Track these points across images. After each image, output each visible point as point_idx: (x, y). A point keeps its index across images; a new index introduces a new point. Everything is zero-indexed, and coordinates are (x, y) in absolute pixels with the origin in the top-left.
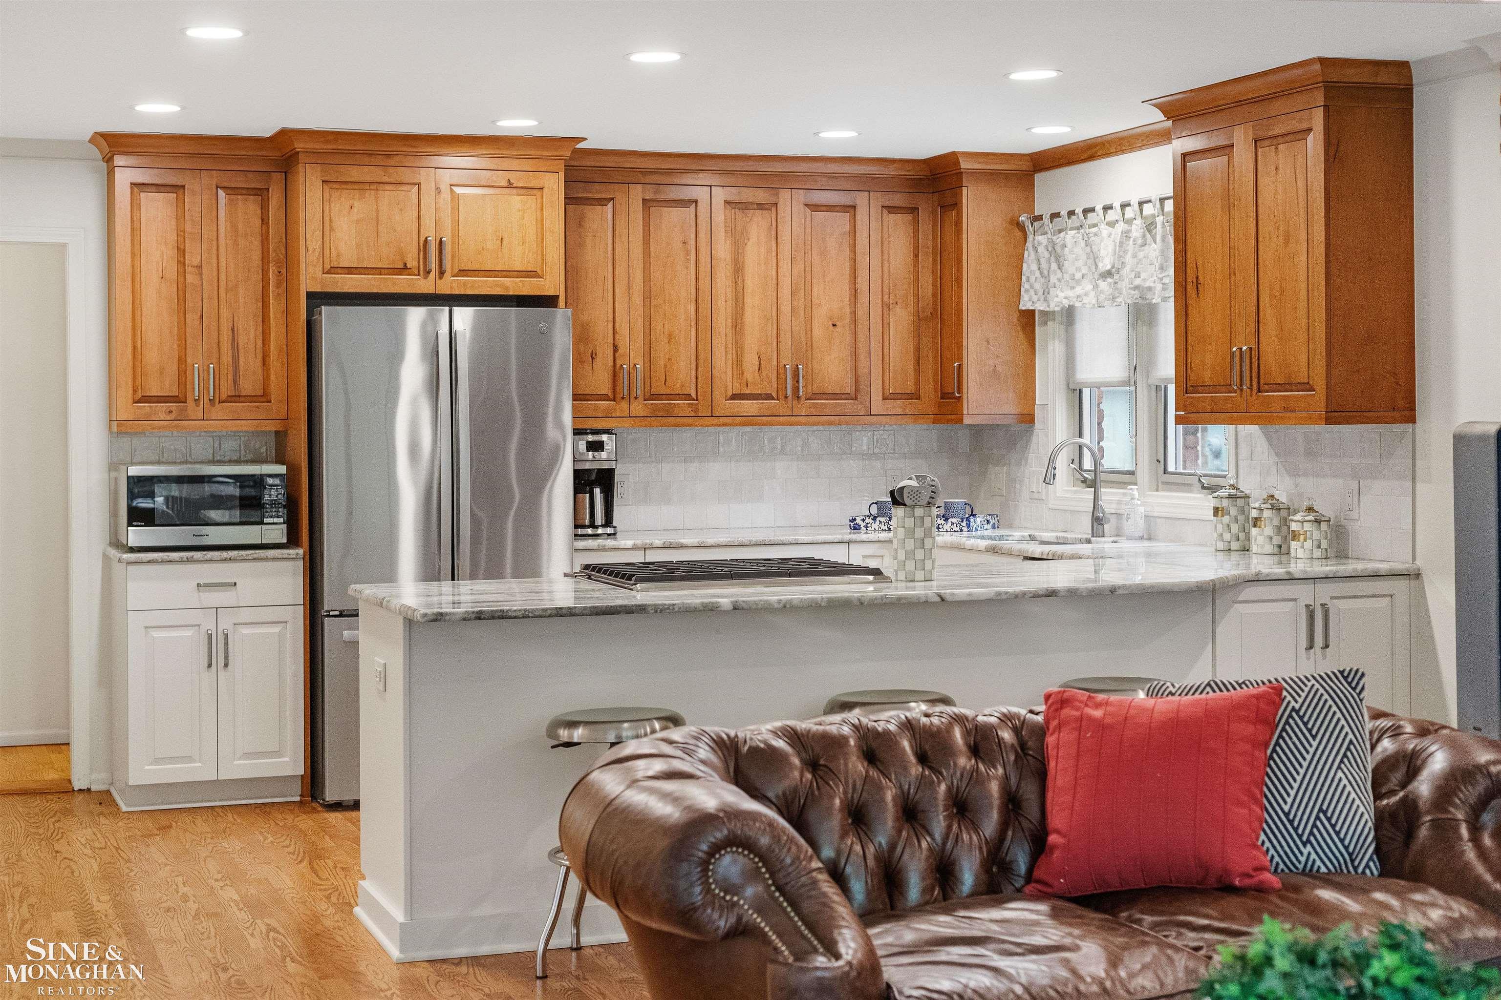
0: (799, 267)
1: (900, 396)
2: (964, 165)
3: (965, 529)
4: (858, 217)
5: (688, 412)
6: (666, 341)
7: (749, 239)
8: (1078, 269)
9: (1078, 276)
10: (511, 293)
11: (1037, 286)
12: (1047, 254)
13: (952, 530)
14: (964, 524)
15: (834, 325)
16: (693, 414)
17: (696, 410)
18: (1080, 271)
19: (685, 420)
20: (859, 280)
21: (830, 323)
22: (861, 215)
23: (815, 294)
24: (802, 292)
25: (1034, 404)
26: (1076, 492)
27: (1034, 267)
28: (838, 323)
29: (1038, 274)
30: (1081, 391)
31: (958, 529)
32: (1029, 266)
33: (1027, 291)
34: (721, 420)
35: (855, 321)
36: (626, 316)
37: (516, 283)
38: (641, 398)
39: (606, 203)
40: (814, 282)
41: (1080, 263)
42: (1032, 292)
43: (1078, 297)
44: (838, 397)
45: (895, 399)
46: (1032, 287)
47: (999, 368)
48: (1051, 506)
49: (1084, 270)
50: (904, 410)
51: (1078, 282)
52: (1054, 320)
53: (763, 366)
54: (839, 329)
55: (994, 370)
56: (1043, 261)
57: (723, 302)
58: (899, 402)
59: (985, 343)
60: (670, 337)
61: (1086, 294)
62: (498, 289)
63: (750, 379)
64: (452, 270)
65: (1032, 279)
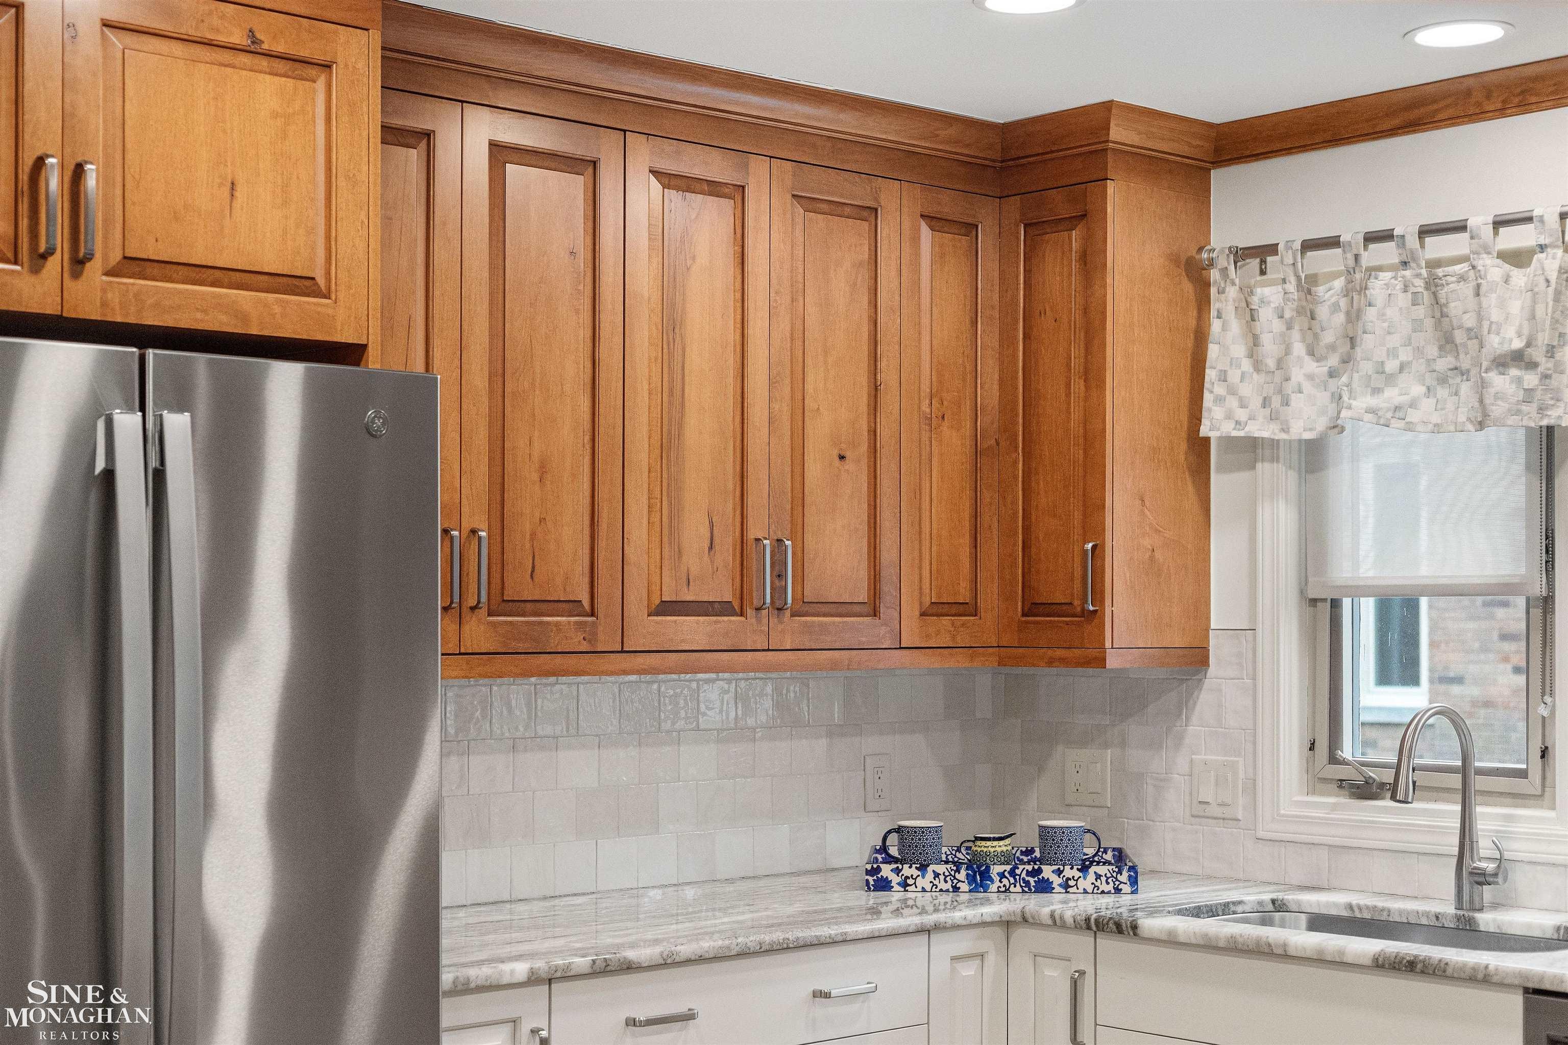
0: (784, 325)
1: (946, 609)
2: (1118, 133)
3: (1126, 888)
4: (883, 231)
5: (577, 642)
6: (535, 476)
7: (694, 258)
8: (1392, 353)
9: (1391, 366)
10: (254, 332)
11: (1246, 390)
12: (1278, 326)
13: (1096, 890)
14: (1124, 877)
15: (842, 458)
16: (585, 647)
17: (591, 638)
18: (1396, 356)
19: (572, 660)
20: (883, 364)
21: (835, 453)
22: (887, 229)
23: (809, 388)
24: (787, 381)
25: (1207, 629)
26: (1334, 807)
27: (1239, 350)
28: (848, 454)
29: (1247, 365)
30: (1335, 604)
31: (1110, 887)
32: (1225, 349)
33: (1219, 400)
34: (641, 660)
35: (874, 450)
36: (456, 414)
37: (266, 305)
38: (483, 611)
39: (412, 141)
40: (809, 361)
41: (1394, 341)
42: (1233, 402)
43: (1397, 408)
44: (842, 609)
45: (938, 615)
46: (1232, 391)
47: (1158, 555)
48: (1261, 834)
49: (1405, 355)
50: (954, 637)
51: (1390, 379)
52: (1275, 459)
53: (717, 540)
54: (849, 465)
55: (1152, 558)
56: (1266, 340)
57: (646, 395)
58: (946, 620)
59: (1138, 502)
60: (543, 470)
61: (1413, 404)
62: (224, 318)
63: (694, 570)
64: (105, 257)
65: (1234, 376)
